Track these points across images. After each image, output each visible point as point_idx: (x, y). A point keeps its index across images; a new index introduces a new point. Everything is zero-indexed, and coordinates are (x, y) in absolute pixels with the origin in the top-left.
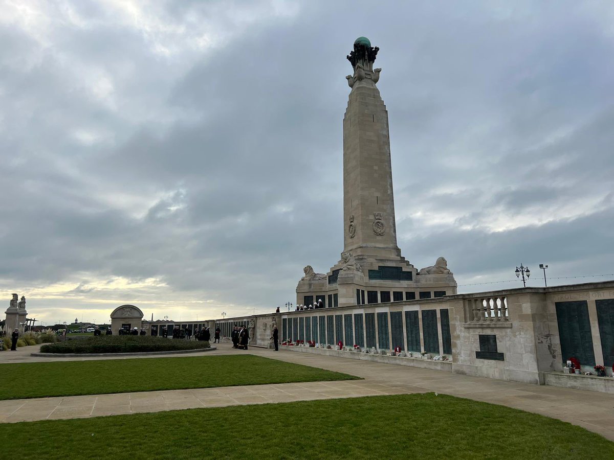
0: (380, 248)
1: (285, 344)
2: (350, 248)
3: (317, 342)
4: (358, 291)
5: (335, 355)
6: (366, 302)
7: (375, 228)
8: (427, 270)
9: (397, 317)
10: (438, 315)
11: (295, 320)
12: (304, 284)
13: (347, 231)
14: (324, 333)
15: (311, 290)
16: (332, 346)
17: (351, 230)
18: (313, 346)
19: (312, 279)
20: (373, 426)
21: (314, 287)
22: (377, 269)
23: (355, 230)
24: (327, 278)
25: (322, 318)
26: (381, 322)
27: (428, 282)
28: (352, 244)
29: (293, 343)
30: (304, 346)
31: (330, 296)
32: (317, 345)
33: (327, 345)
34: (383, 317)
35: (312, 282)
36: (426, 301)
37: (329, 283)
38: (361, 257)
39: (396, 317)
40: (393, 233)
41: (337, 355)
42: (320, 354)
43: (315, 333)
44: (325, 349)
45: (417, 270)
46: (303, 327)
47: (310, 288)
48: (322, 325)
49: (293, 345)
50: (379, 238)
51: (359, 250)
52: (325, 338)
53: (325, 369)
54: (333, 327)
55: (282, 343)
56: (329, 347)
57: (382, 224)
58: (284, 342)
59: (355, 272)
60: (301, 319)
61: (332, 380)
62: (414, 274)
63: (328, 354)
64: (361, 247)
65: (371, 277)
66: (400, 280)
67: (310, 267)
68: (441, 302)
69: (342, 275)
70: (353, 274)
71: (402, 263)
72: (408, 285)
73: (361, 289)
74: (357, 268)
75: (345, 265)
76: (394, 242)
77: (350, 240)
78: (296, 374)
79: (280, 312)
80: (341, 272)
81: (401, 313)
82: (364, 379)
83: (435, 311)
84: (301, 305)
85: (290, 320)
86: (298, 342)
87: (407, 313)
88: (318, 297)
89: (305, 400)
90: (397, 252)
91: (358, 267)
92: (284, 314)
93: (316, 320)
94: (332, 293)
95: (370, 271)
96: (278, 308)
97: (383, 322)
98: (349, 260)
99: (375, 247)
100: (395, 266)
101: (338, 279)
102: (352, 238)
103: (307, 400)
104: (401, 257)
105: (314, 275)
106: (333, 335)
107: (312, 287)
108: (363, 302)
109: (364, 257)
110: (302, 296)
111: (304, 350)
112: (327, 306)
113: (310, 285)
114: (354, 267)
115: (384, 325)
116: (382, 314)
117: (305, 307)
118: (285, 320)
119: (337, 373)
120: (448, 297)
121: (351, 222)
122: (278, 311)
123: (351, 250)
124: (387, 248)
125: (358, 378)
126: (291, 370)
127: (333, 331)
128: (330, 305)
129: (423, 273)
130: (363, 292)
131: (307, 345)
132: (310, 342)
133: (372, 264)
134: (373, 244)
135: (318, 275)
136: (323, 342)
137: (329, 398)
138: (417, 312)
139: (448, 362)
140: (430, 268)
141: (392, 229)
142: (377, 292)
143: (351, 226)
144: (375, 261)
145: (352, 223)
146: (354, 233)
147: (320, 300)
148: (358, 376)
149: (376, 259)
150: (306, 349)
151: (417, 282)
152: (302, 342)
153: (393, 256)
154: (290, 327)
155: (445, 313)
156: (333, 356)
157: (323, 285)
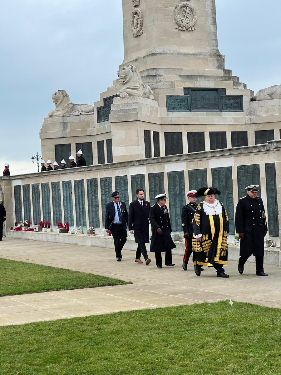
0: (187, 55)
1: (20, 229)
2: (134, 57)
3: (72, 224)
4: (147, 133)
5: (100, 245)
6: (163, 153)
7: (179, 17)
8: (269, 92)
9: (199, 180)
10: (263, 173)
11: (35, 187)
12: (53, 124)
13: (129, 23)
14: (83, 208)
15: (67, 133)
16: (96, 230)
17: (135, 21)
18: (66, 230)
19: (67, 114)
20: (106, 359)
21: (71, 129)
22: (181, 93)
23: (142, 23)
24: (95, 112)
25: (79, 184)
26: (174, 188)
27: (270, 114)
28: (138, 48)
29: (33, 226)
30: (52, 231)
31: (100, 144)
32: (72, 229)
33: (88, 228)
34: (178, 179)
35: (68, 119)
36: (243, 151)
37: (99, 120)
38: (153, 73)
39: (197, 178)
40: (212, 26)
41: (104, 245)
42: (75, 245)
43: (68, 209)
44: (85, 234)
45: (252, 92)
46: (49, 200)
47: (65, 130)
48: (79, 196)
49: (32, 230)
50: (186, 36)
51: (150, 59)
52: (84, 217)
53: (73, 269)
54: (96, 198)
55: (14, 227)
56: (92, 232)
57: (192, 10)
58: (18, 226)
59: (142, 100)
60: (45, 186)
61: (76, 287)
62: (246, 100)
63: (89, 243)
64: (152, 55)
65: (170, 109)
66: (221, 111)
67: (62, 92)
68: (267, 151)
69: (118, 106)
70: (136, 103)
71: (226, 80)
72: (234, 119)
73: (152, 129)
74: (145, 94)
75: (124, 88)
76: (214, 42)
77: (134, 42)
78: (21, 281)
79: (11, 175)
80: (116, 101)
81: (205, 171)
82: (130, 283)
83: (257, 167)
84: (49, 161)
85: (26, 188)
86: (42, 225)
87: (214, 171)
88: (79, 146)
89: (14, 324)
90: (217, 60)
91: (147, 91)
92: (16, 177)
93: (70, 188)
94: (104, 138)
95: (169, 97)
96: (7, 167)
97: (177, 188)
98: (130, 79)
99: (178, 54)
100: (212, 86)
101: (112, 113)
102: (137, 37)
103: (18, 323)
104: (224, 70)
105: (71, 106)
106: (97, 212)
107: (69, 128)
108: (157, 153)
109: (158, 73)
110: (51, 146)
111: (51, 239)
112: (96, 162)
113: (65, 125)
114: (140, 92)
115: (178, 192)
116: (176, 173)
117: (56, 164)
118: (17, 188)
119: (90, 275)
120: (275, 144)
121: (136, 6)
122: (7, 172)
123: (136, 60)
124: (200, 54)
125: (122, 283)
126: (15, 274)
127: (97, 206)
128: (101, 159)
129: (262, 97)
130: (156, 134)
131: (56, 229)
132: (60, 224)
133: (172, 85)
134: (175, 49)
135: (79, 107)
136: (80, 223)
137: (59, 318)
138: (229, 169)
139: (274, 249)
140: (274, 89)
141: (210, 20)
142: (181, 133)
143: (136, 13)
144: (179, 79)
145: (137, 9)
146: (142, 27)
147: (80, 152)
148: (122, 279)
149: (180, 76)
150: (53, 237)
151: (251, 113)
152: (48, 225)
153: (211, 69)
154: (27, 200)
155: (271, 168)
156: (98, 247)
157: (88, 124)
